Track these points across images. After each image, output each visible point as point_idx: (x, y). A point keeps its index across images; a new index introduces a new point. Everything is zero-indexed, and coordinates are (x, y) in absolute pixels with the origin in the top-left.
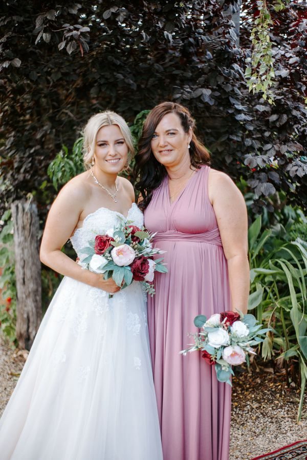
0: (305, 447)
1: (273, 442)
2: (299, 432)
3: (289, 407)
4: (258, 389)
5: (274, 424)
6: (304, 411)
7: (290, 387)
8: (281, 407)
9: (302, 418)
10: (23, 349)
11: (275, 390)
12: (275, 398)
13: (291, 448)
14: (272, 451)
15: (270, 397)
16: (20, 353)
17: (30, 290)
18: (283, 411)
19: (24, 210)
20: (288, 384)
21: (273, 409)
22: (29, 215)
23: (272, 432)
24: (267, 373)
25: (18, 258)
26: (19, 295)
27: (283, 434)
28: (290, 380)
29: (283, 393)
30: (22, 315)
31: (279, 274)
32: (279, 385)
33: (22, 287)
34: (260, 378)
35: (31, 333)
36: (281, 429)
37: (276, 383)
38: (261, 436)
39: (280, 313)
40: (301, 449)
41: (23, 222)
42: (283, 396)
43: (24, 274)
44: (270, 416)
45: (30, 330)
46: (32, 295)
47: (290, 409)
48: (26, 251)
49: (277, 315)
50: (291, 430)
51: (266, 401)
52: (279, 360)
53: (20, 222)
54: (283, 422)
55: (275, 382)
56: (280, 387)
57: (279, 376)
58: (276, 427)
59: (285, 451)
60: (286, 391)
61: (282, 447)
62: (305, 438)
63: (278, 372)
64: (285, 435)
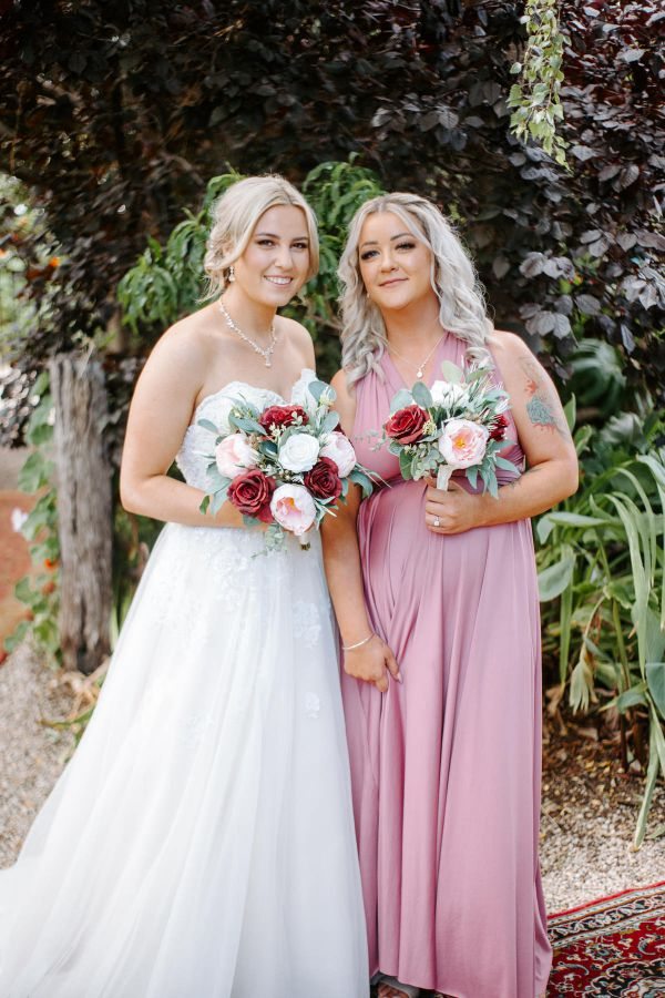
0: (642, 902)
1: (576, 888)
2: (637, 869)
3: (621, 814)
4: (558, 774)
5: (585, 849)
6: (653, 824)
7: (630, 770)
8: (605, 814)
9: (645, 840)
10: (73, 670)
11: (596, 778)
12: (595, 793)
13: (612, 903)
14: (571, 907)
15: (584, 792)
16: (66, 678)
17: (88, 545)
18: (608, 822)
19: (74, 374)
20: (626, 765)
21: (585, 817)
22: (86, 385)
23: (576, 867)
24: (583, 738)
25: (63, 477)
26: (65, 556)
27: (601, 871)
28: (630, 756)
29: (613, 783)
30: (71, 597)
31: (612, 526)
32: (606, 767)
33: (71, 538)
34: (567, 749)
35: (90, 635)
36: (597, 860)
37: (599, 761)
38: (552, 874)
39: (611, 609)
40: (634, 905)
41: (73, 399)
42: (612, 791)
43: (75, 511)
44: (577, 832)
45: (87, 630)
46: (91, 556)
47: (623, 819)
48: (79, 462)
49: (604, 615)
50: (618, 865)
51: (574, 799)
52: (610, 713)
53: (67, 399)
54: (604, 846)
55: (598, 757)
56: (607, 770)
57: (607, 747)
58: (587, 856)
59: (598, 908)
60: (619, 779)
61: (594, 899)
62: (646, 883)
63: (606, 737)
64: (604, 874)
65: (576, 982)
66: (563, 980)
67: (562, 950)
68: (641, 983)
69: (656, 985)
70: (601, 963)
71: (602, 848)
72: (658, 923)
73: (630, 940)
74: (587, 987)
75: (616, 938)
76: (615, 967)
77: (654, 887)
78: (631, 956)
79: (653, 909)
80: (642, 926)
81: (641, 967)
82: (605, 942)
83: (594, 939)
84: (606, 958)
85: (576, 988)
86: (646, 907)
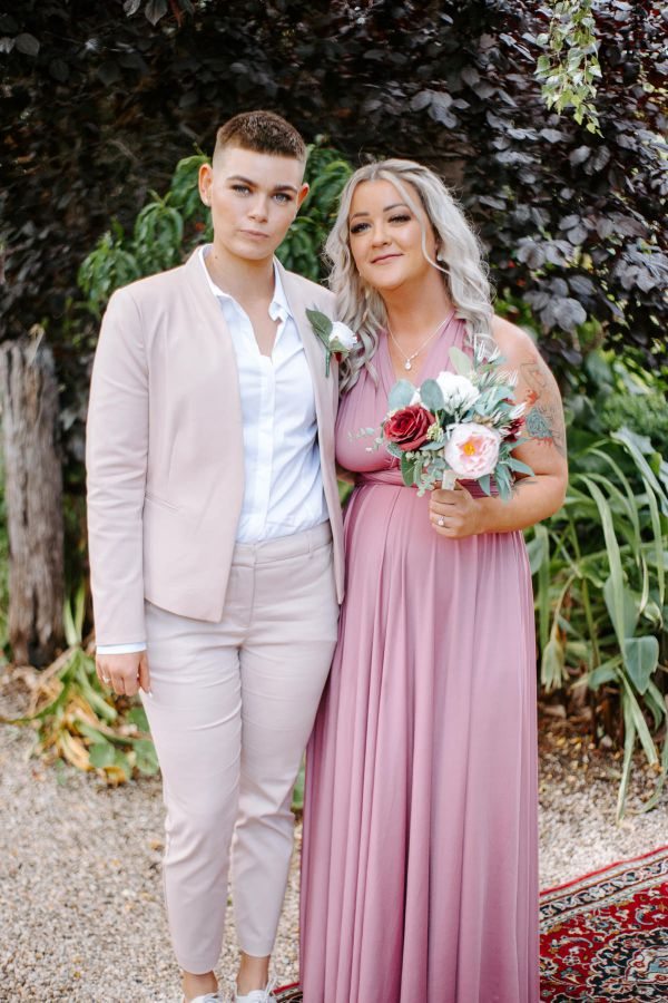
0: (632, 874)
1: (565, 864)
2: (620, 842)
3: (598, 789)
5: (568, 824)
6: (630, 797)
7: (600, 746)
8: (582, 789)
10: (24, 665)
11: (568, 755)
12: (569, 770)
13: (603, 876)
14: (563, 883)
15: (558, 768)
16: (17, 673)
17: (39, 537)
18: (586, 797)
19: (24, 361)
20: (597, 741)
21: (563, 793)
22: (36, 373)
23: (562, 843)
24: (551, 716)
25: (12, 468)
26: (15, 548)
27: (586, 846)
28: (600, 731)
29: (585, 759)
30: (22, 591)
31: (582, 504)
33: (21, 530)
35: (42, 629)
36: (581, 835)
37: (570, 738)
39: (580, 588)
40: (625, 877)
41: (23, 388)
42: (586, 766)
43: (26, 502)
44: (558, 808)
45: (40, 624)
46: (42, 548)
47: (600, 794)
48: (29, 453)
49: (574, 593)
50: (602, 838)
51: (550, 776)
52: (577, 690)
53: (16, 388)
54: (585, 821)
55: (568, 735)
56: (579, 746)
57: (576, 724)
58: (571, 831)
59: (590, 882)
60: (591, 754)
61: (584, 874)
62: (632, 855)
63: (574, 714)
64: (589, 849)
65: (582, 954)
66: (569, 954)
67: (562, 924)
68: (644, 953)
69: (659, 954)
70: (603, 935)
71: (584, 823)
72: (650, 893)
73: (627, 911)
74: (593, 959)
75: (612, 910)
76: (617, 938)
77: (640, 858)
78: (630, 927)
79: (643, 881)
80: (636, 897)
81: (642, 937)
82: (602, 915)
83: (591, 912)
84: (607, 930)
85: (583, 961)
86: (637, 879)
